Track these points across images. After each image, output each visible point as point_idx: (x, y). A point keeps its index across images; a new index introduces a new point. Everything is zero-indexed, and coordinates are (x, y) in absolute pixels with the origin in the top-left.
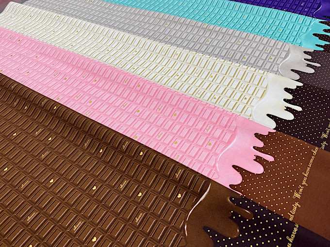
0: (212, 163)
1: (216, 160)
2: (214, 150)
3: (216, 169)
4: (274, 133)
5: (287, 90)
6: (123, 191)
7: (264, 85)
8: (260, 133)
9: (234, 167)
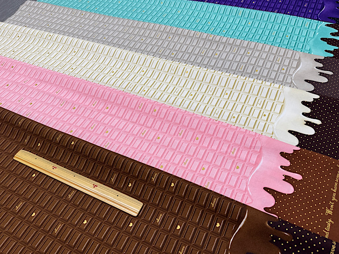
0: (243, 187)
1: (247, 183)
2: (243, 173)
3: (248, 193)
4: (299, 150)
5: (304, 103)
6: (160, 225)
7: (281, 100)
8: (285, 151)
9: (266, 189)
